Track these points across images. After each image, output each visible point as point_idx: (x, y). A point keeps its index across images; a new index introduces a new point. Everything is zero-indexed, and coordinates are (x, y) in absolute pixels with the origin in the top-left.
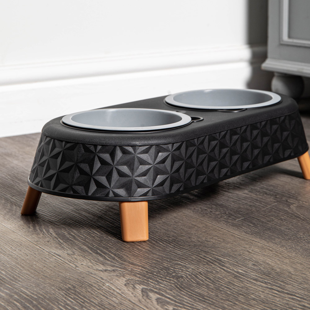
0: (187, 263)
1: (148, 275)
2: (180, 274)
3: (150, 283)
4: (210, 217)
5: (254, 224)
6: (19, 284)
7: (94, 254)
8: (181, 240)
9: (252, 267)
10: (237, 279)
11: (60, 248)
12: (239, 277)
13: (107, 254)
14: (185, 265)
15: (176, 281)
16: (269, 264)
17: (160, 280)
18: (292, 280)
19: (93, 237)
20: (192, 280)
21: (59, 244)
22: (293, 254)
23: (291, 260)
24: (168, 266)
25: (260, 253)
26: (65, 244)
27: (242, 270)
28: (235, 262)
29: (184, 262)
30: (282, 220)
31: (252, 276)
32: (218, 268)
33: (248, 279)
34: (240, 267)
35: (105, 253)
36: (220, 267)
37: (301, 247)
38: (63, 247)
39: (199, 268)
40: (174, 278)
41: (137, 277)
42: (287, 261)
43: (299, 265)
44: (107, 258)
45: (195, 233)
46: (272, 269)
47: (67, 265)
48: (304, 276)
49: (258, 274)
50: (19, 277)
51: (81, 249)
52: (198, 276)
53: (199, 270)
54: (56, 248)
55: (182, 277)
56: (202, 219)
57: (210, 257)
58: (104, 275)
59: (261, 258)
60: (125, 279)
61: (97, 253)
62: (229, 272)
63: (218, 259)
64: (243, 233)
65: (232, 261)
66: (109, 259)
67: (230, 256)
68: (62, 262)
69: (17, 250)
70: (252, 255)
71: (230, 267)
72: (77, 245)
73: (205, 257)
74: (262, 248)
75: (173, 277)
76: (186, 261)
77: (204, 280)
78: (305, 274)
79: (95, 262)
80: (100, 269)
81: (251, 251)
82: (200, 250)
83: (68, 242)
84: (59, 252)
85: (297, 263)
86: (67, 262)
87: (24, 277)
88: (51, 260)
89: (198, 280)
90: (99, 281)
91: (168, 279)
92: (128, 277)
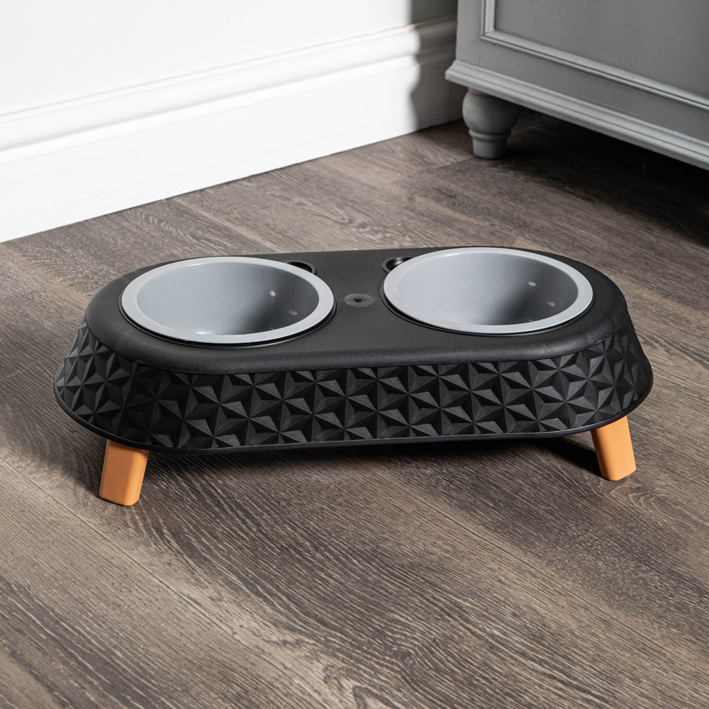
0: (409, 618)
1: (355, 652)
2: (405, 646)
3: (361, 672)
4: (420, 484)
5: (492, 500)
6: (154, 685)
7: (253, 596)
8: (386, 551)
9: (511, 622)
10: (495, 654)
11: (193, 580)
12: (497, 648)
13: (274, 595)
14: (407, 622)
15: (401, 665)
16: (538, 613)
17: (376, 666)
18: (578, 652)
19: (241, 549)
20: (426, 661)
21: (189, 570)
22: (570, 583)
23: (570, 599)
24: (380, 626)
25: (518, 582)
26: (198, 570)
27: (497, 629)
28: (483, 610)
29: (403, 614)
30: (535, 488)
31: (517, 645)
32: (461, 627)
33: (511, 653)
34: (494, 622)
35: (271, 594)
36: (462, 625)
37: (579, 563)
38: (197, 580)
39: (431, 629)
40: (396, 659)
41: (337, 657)
42: (562, 602)
43: (582, 611)
44: (278, 607)
45: (404, 532)
46: (544, 625)
47: (217, 628)
48: (595, 640)
49: (525, 640)
50: (148, 664)
51: (229, 583)
52: (434, 650)
53: (431, 634)
54: (188, 581)
55: (409, 654)
56: (407, 490)
57: (442, 599)
58: (284, 655)
59: (521, 596)
60: (321, 666)
61: (258, 594)
62: (479, 637)
63: (456, 604)
64: (482, 527)
65: (478, 606)
66: (282, 609)
67: (473, 595)
68: (208, 621)
69: (124, 590)
70: (507, 588)
71: (479, 622)
72: (221, 574)
73: (434, 598)
74: (518, 569)
75: (395, 655)
76: (406, 611)
77: (444, 659)
78: (596, 636)
79: (261, 619)
80: (274, 638)
81: (502, 578)
82: (423, 578)
83: (203, 563)
84: (195, 593)
85: (579, 605)
86: (214, 619)
87: (156, 665)
88: (188, 615)
89: (435, 659)
90: (281, 673)
91: (388, 661)
92: (326, 660)
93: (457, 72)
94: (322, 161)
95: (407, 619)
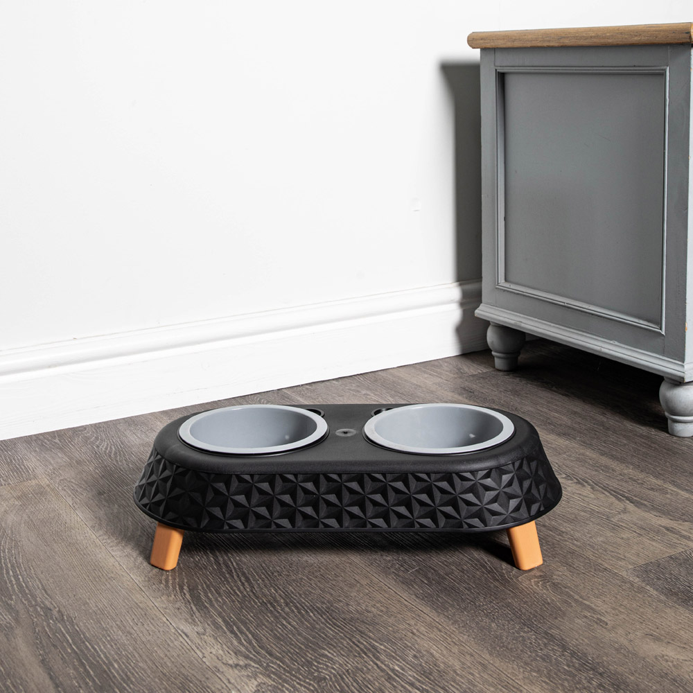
0: (335, 654)
1: (285, 675)
2: (324, 673)
3: (284, 689)
4: (379, 566)
5: (428, 579)
6: (130, 688)
7: (228, 633)
8: (337, 608)
9: (411, 661)
10: (390, 683)
11: (190, 620)
12: (394, 679)
13: (244, 633)
14: (332, 657)
15: (316, 686)
16: (433, 656)
17: (297, 685)
18: (455, 685)
19: (233, 601)
20: (336, 684)
21: (191, 613)
22: (465, 637)
23: (462, 648)
24: (311, 658)
25: (426, 634)
26: (197, 614)
27: (398, 665)
28: (393, 652)
29: (332, 652)
30: (463, 573)
31: (409, 677)
32: (371, 663)
33: (403, 683)
34: (398, 660)
35: (242, 632)
36: (373, 661)
37: (477, 623)
38: (194, 620)
39: (348, 663)
40: (314, 682)
41: (270, 677)
42: (455, 650)
43: (468, 657)
44: (243, 641)
45: (355, 596)
46: (435, 665)
47: (193, 653)
48: (471, 677)
49: (417, 674)
50: (133, 674)
51: (215, 624)
52: (344, 677)
53: (347, 666)
54: (186, 620)
55: (325, 679)
56: (368, 569)
57: (365, 643)
58: (232, 674)
59: (424, 644)
60: (256, 683)
61: (232, 632)
62: (382, 670)
63: (373, 647)
64: (413, 597)
65: (389, 649)
66: (245, 643)
67: (389, 641)
68: (189, 647)
69: (139, 624)
70: (416, 638)
71: (386, 659)
72: (212, 617)
73: (359, 642)
74: (430, 626)
75: (314, 679)
76: (334, 649)
77: (350, 684)
78: (473, 675)
79: (227, 649)
80: (231, 662)
81: (415, 631)
82: (356, 628)
83: (202, 610)
84: (187, 628)
85: (467, 652)
86: (194, 647)
87: (138, 675)
88: (176, 643)
89: (343, 684)
90: (224, 686)
91: (307, 683)
92: (261, 679)
93: (483, 311)
94: (391, 370)
95: (333, 654)
